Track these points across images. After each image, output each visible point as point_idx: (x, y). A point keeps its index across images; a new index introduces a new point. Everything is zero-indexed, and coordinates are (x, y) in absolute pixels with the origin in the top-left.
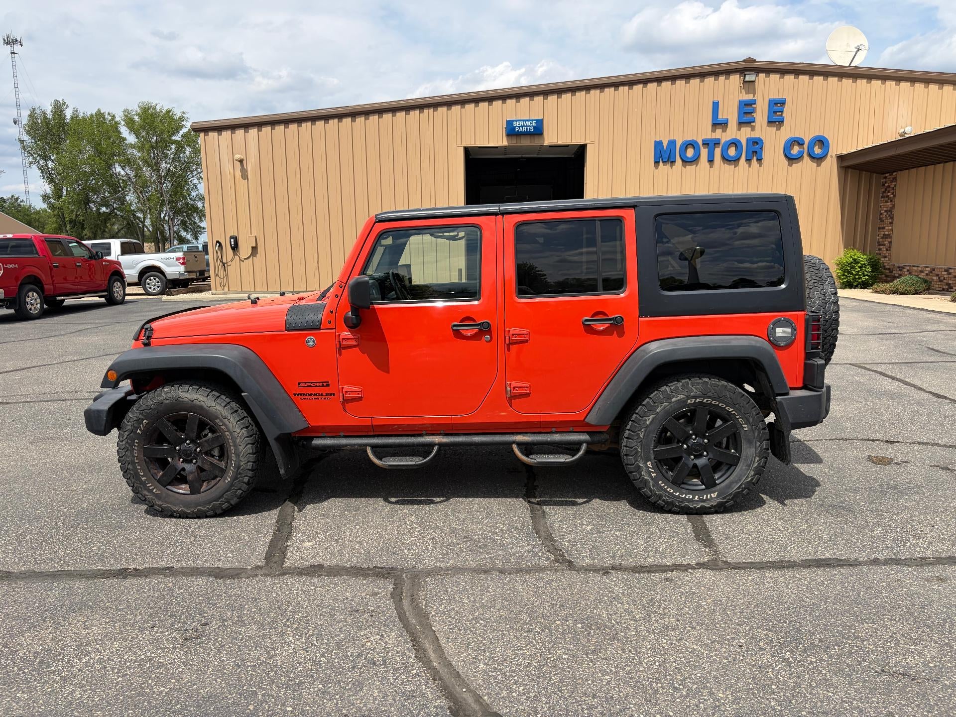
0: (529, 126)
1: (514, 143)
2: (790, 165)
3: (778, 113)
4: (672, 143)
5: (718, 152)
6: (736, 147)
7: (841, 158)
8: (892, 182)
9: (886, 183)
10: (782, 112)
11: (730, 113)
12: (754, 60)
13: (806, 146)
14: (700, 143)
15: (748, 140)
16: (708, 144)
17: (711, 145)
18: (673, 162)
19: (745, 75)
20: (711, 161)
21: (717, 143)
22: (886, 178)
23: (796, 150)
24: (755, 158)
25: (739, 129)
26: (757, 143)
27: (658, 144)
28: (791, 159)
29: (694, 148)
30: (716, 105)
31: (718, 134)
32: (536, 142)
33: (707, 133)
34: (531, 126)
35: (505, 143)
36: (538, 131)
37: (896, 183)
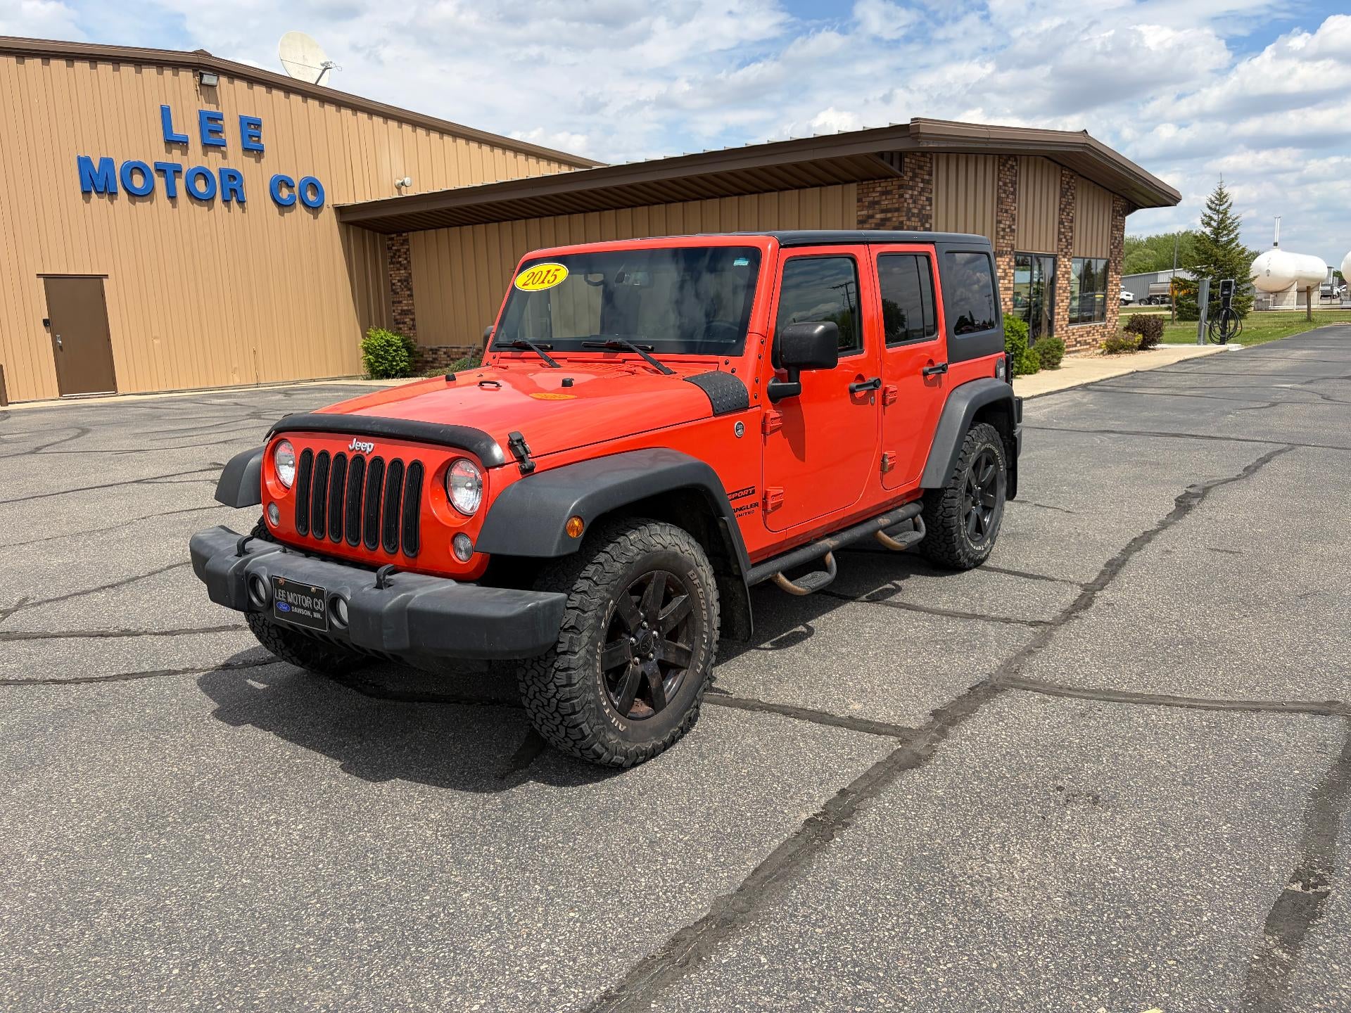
2: (282, 214)
3: (254, 139)
4: (107, 163)
5: (180, 184)
6: (206, 179)
7: (340, 210)
8: (402, 244)
9: (393, 245)
10: (259, 137)
11: (187, 125)
12: (210, 56)
13: (296, 189)
14: (152, 168)
15: (221, 171)
16: (164, 171)
17: (170, 172)
18: (113, 195)
19: (201, 75)
20: (172, 197)
21: (177, 171)
22: (392, 239)
23: (285, 193)
24: (234, 198)
25: (205, 154)
26: (235, 178)
27: (84, 163)
28: (283, 206)
29: (143, 174)
30: (165, 112)
31: (176, 157)
33: (154, 152)
37: (407, 247)
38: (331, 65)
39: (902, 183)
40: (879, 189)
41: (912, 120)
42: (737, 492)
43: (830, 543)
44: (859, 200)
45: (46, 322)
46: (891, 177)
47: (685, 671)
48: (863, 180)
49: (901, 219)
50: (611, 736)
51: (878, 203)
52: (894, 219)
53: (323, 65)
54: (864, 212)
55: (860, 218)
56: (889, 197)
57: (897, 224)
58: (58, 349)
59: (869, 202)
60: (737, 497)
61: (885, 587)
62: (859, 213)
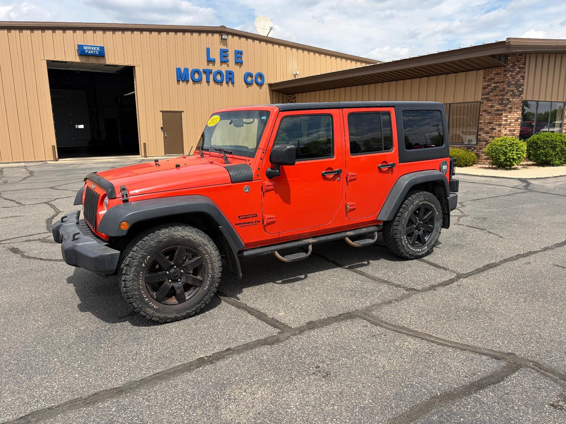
0: (95, 50)
1: (84, 60)
2: (247, 87)
3: (240, 58)
4: (186, 70)
5: (211, 77)
6: (221, 75)
7: (270, 85)
8: (293, 99)
9: (290, 99)
10: (241, 58)
11: (216, 55)
12: (225, 27)
13: (254, 77)
14: (202, 71)
15: (226, 72)
16: (206, 72)
17: (208, 73)
18: (188, 81)
19: (222, 35)
20: (208, 82)
21: (210, 72)
22: (290, 97)
23: (249, 79)
24: (230, 82)
25: (221, 65)
26: (231, 74)
27: (178, 70)
28: (248, 84)
29: (199, 74)
30: (208, 50)
31: (211, 67)
32: (101, 61)
33: (203, 66)
34: (97, 51)
35: (77, 59)
36: (101, 54)
37: (295, 100)
38: (273, 28)
39: (506, 69)
40: (494, 72)
41: (507, 39)
42: (246, 216)
43: (311, 241)
44: (484, 78)
45: (162, 128)
46: (501, 67)
47: (198, 288)
48: (487, 68)
49: (504, 86)
50: (148, 309)
51: (493, 79)
52: (500, 87)
53: (270, 28)
54: (486, 84)
55: (484, 86)
56: (499, 76)
57: (502, 89)
58: (165, 138)
59: (489, 79)
60: (246, 218)
61: (363, 263)
62: (484, 84)
